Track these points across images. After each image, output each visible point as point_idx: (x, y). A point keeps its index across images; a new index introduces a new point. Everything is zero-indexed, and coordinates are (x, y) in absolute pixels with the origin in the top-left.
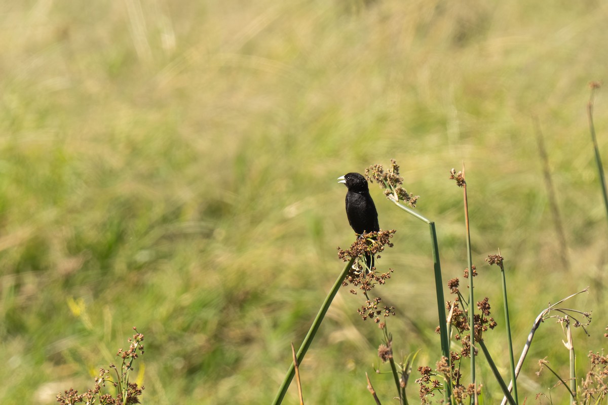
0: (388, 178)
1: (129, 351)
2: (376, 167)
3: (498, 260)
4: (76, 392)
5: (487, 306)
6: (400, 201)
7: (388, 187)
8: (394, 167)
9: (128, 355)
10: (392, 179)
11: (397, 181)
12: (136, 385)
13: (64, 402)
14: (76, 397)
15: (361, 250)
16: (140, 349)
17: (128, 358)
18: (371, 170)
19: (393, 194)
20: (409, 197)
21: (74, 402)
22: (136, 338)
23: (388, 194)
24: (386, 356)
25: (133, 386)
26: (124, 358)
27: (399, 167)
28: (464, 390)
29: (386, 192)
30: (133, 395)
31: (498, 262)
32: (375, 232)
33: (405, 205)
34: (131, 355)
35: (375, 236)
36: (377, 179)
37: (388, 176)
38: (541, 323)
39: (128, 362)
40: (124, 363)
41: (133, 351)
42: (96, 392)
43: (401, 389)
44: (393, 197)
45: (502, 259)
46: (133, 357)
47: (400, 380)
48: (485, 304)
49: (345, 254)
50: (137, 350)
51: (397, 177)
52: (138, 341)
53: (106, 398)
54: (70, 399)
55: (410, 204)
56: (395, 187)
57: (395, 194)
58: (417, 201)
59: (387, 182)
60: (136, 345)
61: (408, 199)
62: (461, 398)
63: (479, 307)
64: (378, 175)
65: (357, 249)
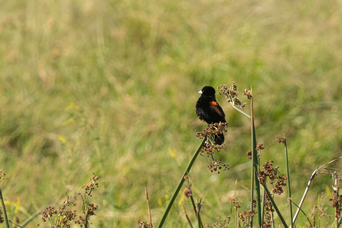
0: (229, 92)
1: (89, 186)
2: (223, 86)
3: (283, 140)
4: (53, 208)
5: (268, 166)
6: (236, 105)
7: (229, 97)
8: (234, 86)
9: (89, 188)
10: (232, 93)
11: (235, 94)
12: (93, 205)
13: (46, 214)
14: (53, 211)
15: (209, 132)
16: (96, 184)
17: (89, 189)
18: (220, 88)
19: (232, 101)
20: (241, 103)
21: (51, 214)
22: (93, 178)
23: (229, 101)
24: (188, 195)
25: (91, 205)
26: (86, 189)
27: (236, 86)
28: (245, 214)
29: (228, 100)
30: (91, 210)
31: (283, 141)
32: (217, 123)
33: (239, 108)
34: (90, 188)
35: (217, 125)
36: (223, 93)
37: (229, 91)
38: (316, 175)
39: (88, 192)
40: (86, 192)
41: (91, 186)
42: (63, 209)
43: (197, 213)
44: (232, 103)
45: (285, 140)
46: (91, 189)
47: (197, 208)
48: (267, 165)
49: (201, 135)
50: (94, 185)
51: (235, 92)
52: (95, 180)
53: (68, 212)
54: (49, 212)
55: (241, 107)
56: (233, 97)
57: (233, 101)
58: (245, 105)
59: (229, 94)
60: (93, 182)
61: (240, 104)
62: (244, 218)
63: (263, 167)
64: (224, 90)
65: (207, 132)
